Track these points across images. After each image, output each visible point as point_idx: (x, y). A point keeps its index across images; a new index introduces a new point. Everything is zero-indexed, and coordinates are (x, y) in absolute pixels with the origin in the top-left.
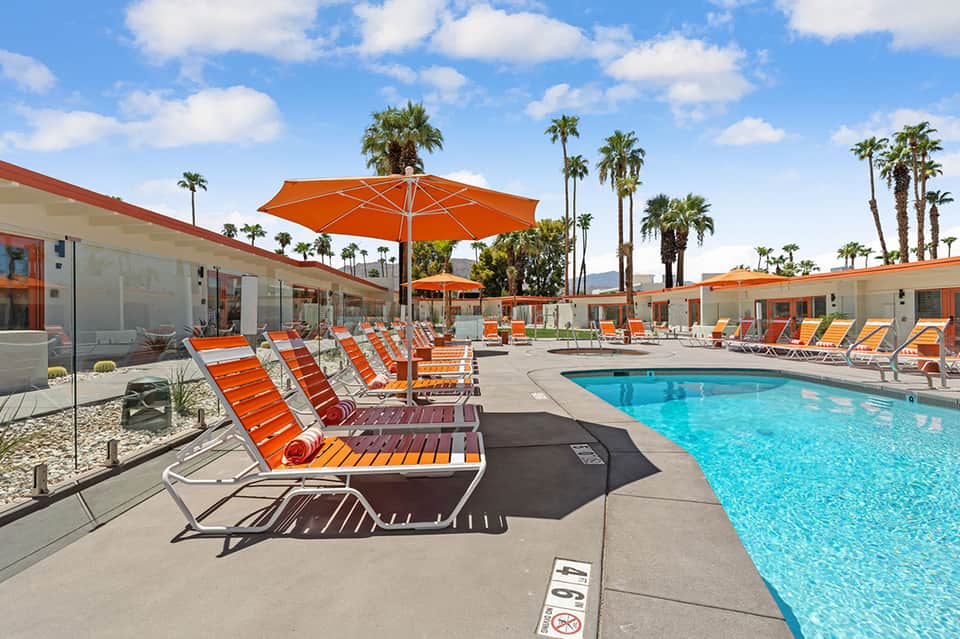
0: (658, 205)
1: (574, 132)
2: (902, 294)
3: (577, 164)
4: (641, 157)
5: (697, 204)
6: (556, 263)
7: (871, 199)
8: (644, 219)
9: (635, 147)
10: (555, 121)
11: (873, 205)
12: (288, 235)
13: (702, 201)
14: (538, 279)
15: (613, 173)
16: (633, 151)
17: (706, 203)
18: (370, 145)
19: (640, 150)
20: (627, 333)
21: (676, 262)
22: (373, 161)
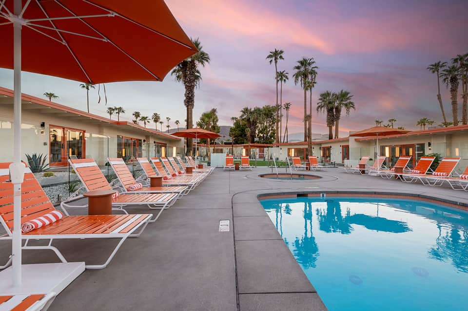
1: (281, 57)
3: (283, 75)
4: (316, 71)
5: (345, 95)
6: (273, 127)
7: (438, 94)
8: (318, 104)
9: (313, 65)
10: (271, 52)
11: (439, 97)
13: (348, 94)
14: (264, 135)
15: (302, 80)
16: (312, 68)
17: (350, 95)
19: (316, 67)
20: (308, 164)
21: (335, 126)
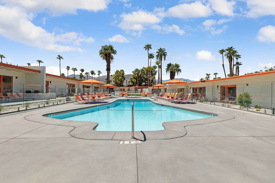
0: (169, 65)
1: (150, 48)
2: (218, 87)
3: (151, 55)
4: (166, 54)
5: (177, 66)
9: (165, 51)
10: (146, 45)
11: (223, 65)
12: (83, 69)
13: (178, 65)
15: (159, 58)
16: (164, 53)
17: (179, 66)
18: (101, 53)
19: (166, 52)
20: (146, 95)
22: (102, 56)
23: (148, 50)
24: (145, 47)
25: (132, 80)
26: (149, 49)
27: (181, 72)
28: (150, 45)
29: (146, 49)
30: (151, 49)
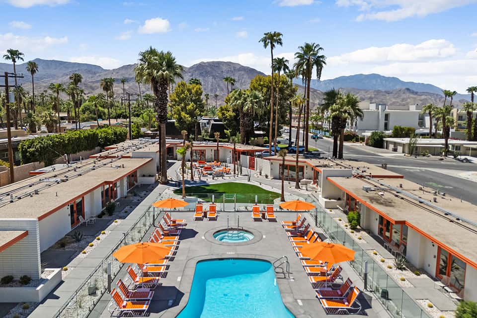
0: (331, 95)
1: (279, 42)
3: (281, 63)
4: (321, 59)
9: (320, 53)
10: (266, 34)
16: (319, 57)
19: (322, 57)
23: (273, 46)
24: (264, 40)
25: (223, 114)
26: (275, 44)
27: (362, 119)
28: (279, 34)
29: (266, 46)
30: (279, 45)
